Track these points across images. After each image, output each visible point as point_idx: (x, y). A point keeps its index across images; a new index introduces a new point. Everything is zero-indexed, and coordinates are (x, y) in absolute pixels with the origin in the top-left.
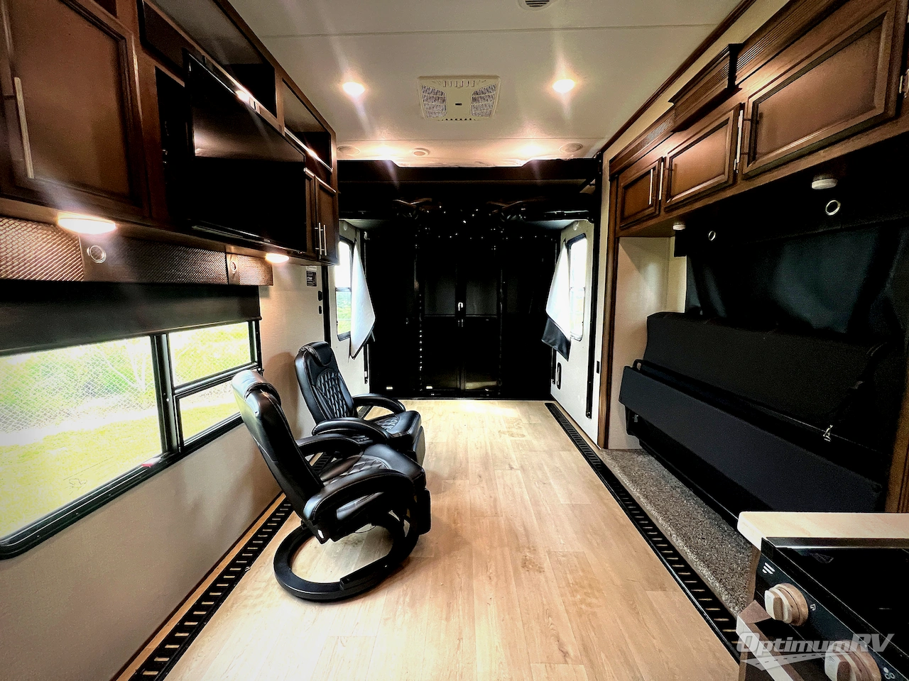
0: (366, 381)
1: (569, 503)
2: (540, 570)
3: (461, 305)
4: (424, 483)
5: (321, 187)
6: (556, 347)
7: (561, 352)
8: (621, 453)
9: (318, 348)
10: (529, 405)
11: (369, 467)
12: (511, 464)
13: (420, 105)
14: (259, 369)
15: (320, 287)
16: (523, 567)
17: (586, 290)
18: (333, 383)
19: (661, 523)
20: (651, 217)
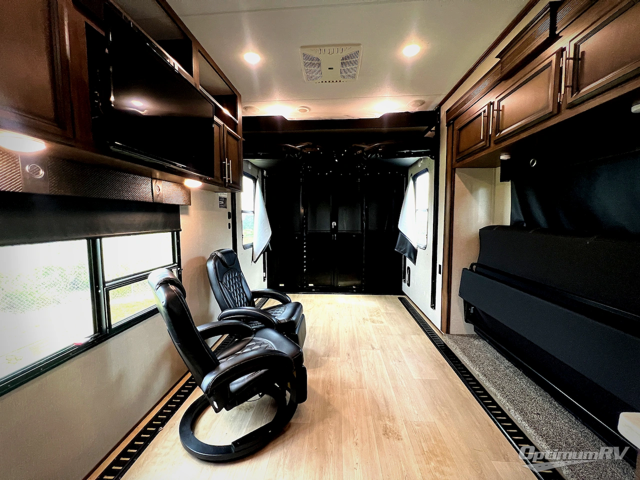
0: (264, 280)
1: (420, 378)
2: (399, 438)
3: (334, 224)
4: (302, 361)
5: (229, 133)
6: (406, 255)
7: (410, 258)
8: (460, 337)
9: (226, 253)
10: (386, 298)
11: (258, 347)
12: (373, 345)
13: (302, 70)
14: (179, 269)
15: (229, 209)
16: (384, 435)
17: (429, 211)
18: (236, 281)
19: (499, 398)
20: (483, 149)
